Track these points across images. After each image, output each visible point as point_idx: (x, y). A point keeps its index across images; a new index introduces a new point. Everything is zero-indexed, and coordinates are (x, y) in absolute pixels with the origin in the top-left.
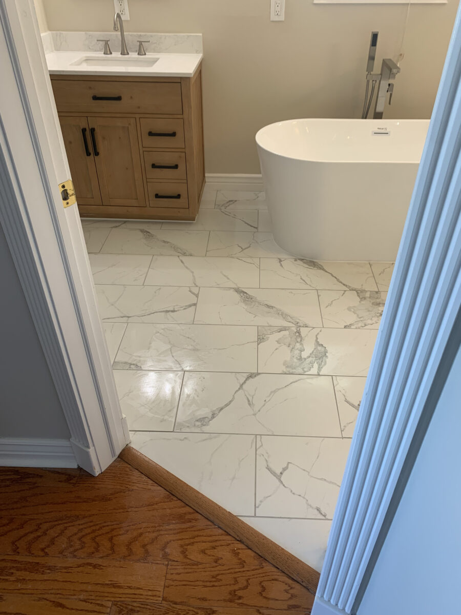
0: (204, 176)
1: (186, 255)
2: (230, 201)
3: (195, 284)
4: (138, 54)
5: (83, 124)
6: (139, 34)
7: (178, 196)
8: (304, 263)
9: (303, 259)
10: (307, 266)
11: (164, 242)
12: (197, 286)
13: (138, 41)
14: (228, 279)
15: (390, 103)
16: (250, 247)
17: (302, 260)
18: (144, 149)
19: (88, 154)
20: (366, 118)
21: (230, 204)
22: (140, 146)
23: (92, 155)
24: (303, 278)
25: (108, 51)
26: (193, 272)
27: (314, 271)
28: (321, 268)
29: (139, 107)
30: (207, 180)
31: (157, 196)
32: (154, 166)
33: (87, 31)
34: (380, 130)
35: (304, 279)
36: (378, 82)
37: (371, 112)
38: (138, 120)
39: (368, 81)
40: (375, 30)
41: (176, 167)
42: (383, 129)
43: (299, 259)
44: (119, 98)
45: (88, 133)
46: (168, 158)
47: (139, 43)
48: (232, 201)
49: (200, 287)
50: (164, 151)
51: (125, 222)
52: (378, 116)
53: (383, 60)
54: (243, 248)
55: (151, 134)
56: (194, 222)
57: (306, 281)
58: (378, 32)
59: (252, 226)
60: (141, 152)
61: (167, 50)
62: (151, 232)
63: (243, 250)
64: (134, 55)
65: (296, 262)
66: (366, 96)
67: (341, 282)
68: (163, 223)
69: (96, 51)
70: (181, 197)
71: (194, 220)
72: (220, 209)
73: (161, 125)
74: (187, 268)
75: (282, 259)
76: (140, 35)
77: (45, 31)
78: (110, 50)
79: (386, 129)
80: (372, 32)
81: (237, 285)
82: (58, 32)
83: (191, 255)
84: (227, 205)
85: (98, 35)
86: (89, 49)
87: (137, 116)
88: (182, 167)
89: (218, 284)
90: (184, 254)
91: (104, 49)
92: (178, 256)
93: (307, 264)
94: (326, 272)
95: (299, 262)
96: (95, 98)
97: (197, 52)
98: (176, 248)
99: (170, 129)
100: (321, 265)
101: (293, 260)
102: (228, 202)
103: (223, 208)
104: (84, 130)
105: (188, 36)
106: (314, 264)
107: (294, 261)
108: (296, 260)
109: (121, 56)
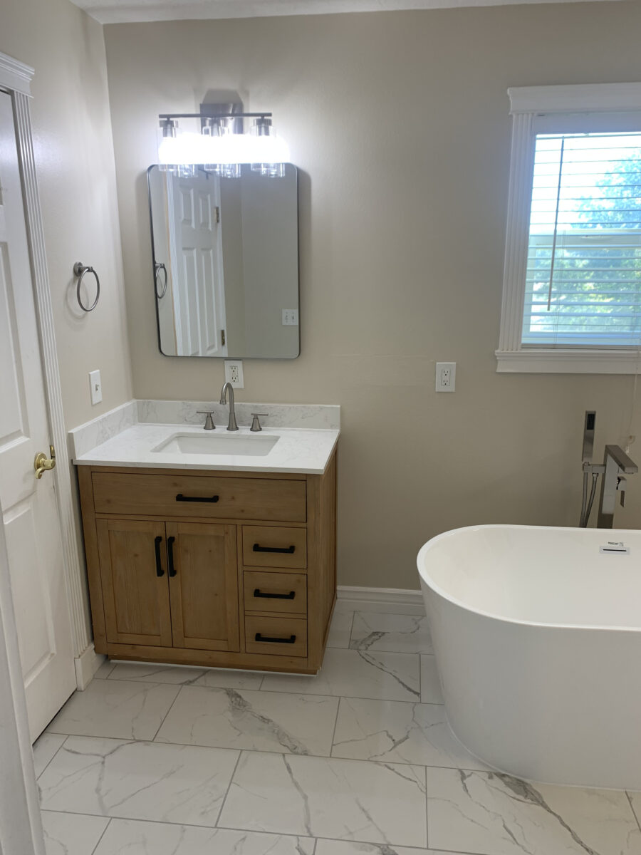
0: (335, 590)
1: (297, 754)
2: (374, 633)
3: (309, 831)
4: (251, 430)
5: (158, 532)
6: (255, 404)
7: (292, 639)
8: (507, 784)
9: (504, 775)
10: (514, 795)
11: (263, 719)
12: (311, 836)
13: (252, 414)
14: (370, 819)
15: (622, 503)
16: (407, 738)
17: (502, 776)
18: (245, 568)
19: (160, 573)
20: (585, 527)
21: (374, 640)
22: (240, 565)
23: (165, 575)
24: (507, 825)
25: (210, 423)
26: (305, 797)
27: (528, 809)
28: (539, 801)
29: (243, 511)
30: (339, 595)
31: (259, 637)
32: (257, 593)
33: (186, 399)
34: (612, 545)
35: (510, 828)
36: (601, 475)
37: (594, 516)
38: (239, 528)
39: (586, 475)
40: (591, 409)
41: (291, 596)
42: (617, 544)
43: (496, 774)
44: (215, 499)
45: (163, 545)
46: (279, 583)
47: (253, 417)
48: (377, 633)
49: (316, 838)
50: (275, 572)
51: (205, 672)
52: (606, 522)
53: (606, 446)
54: (397, 740)
55: (257, 548)
56: (315, 676)
57: (514, 835)
58: (595, 412)
59: (409, 689)
60: (240, 571)
61: (292, 424)
62: (243, 697)
63: (396, 744)
64: (245, 431)
65: (490, 781)
66: (585, 489)
67: (580, 843)
68: (265, 675)
69: (194, 423)
70: (296, 641)
71: (315, 674)
72: (359, 650)
73: (272, 536)
74: (296, 784)
75: (466, 773)
76: (256, 406)
77: (129, 400)
78: (212, 424)
79: (622, 544)
80: (586, 412)
81: (385, 837)
82: (146, 401)
83: (305, 754)
84: (369, 642)
85: (199, 405)
86: (185, 421)
87: (239, 522)
88: (300, 594)
89: (351, 833)
90: (294, 751)
91: (205, 423)
92: (284, 755)
93: (513, 789)
94: (551, 812)
95: (497, 782)
96: (180, 498)
97: (332, 427)
98: (280, 736)
99: (284, 542)
100: (539, 794)
101: (486, 776)
102: (370, 636)
103: (362, 647)
104: (158, 540)
105: (321, 408)
106: (525, 789)
107: (486, 779)
108: (491, 777)
109: (227, 432)
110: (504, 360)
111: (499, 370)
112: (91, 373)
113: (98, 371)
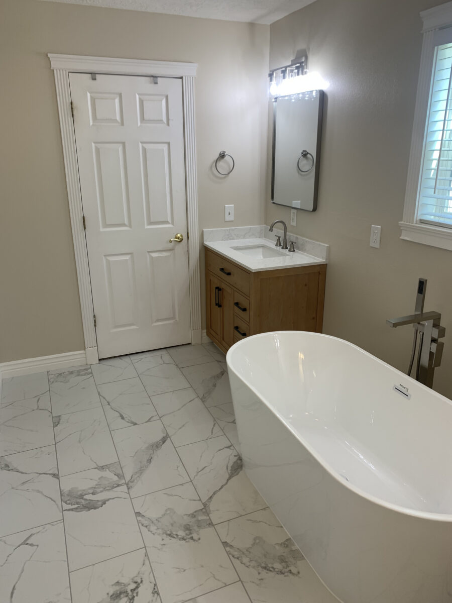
4: (289, 250)
5: (219, 284)
11: (214, 385)
18: (235, 314)
19: (216, 304)
23: (218, 306)
29: (236, 284)
32: (237, 329)
34: (401, 387)
39: (416, 331)
42: (404, 388)
44: (229, 274)
47: (291, 243)
50: (242, 320)
55: (236, 304)
78: (280, 243)
79: (408, 389)
87: (234, 289)
92: (198, 397)
96: (221, 270)
98: (208, 393)
105: (320, 245)
110: (406, 230)
111: (402, 237)
112: (226, 206)
113: (233, 205)
